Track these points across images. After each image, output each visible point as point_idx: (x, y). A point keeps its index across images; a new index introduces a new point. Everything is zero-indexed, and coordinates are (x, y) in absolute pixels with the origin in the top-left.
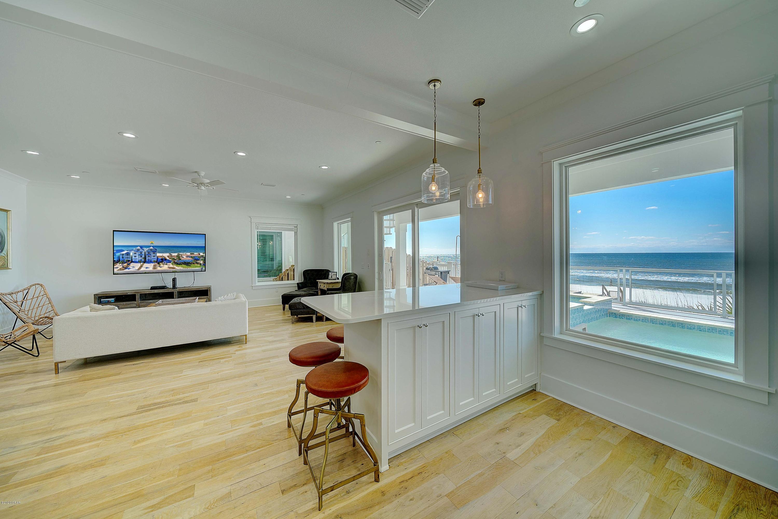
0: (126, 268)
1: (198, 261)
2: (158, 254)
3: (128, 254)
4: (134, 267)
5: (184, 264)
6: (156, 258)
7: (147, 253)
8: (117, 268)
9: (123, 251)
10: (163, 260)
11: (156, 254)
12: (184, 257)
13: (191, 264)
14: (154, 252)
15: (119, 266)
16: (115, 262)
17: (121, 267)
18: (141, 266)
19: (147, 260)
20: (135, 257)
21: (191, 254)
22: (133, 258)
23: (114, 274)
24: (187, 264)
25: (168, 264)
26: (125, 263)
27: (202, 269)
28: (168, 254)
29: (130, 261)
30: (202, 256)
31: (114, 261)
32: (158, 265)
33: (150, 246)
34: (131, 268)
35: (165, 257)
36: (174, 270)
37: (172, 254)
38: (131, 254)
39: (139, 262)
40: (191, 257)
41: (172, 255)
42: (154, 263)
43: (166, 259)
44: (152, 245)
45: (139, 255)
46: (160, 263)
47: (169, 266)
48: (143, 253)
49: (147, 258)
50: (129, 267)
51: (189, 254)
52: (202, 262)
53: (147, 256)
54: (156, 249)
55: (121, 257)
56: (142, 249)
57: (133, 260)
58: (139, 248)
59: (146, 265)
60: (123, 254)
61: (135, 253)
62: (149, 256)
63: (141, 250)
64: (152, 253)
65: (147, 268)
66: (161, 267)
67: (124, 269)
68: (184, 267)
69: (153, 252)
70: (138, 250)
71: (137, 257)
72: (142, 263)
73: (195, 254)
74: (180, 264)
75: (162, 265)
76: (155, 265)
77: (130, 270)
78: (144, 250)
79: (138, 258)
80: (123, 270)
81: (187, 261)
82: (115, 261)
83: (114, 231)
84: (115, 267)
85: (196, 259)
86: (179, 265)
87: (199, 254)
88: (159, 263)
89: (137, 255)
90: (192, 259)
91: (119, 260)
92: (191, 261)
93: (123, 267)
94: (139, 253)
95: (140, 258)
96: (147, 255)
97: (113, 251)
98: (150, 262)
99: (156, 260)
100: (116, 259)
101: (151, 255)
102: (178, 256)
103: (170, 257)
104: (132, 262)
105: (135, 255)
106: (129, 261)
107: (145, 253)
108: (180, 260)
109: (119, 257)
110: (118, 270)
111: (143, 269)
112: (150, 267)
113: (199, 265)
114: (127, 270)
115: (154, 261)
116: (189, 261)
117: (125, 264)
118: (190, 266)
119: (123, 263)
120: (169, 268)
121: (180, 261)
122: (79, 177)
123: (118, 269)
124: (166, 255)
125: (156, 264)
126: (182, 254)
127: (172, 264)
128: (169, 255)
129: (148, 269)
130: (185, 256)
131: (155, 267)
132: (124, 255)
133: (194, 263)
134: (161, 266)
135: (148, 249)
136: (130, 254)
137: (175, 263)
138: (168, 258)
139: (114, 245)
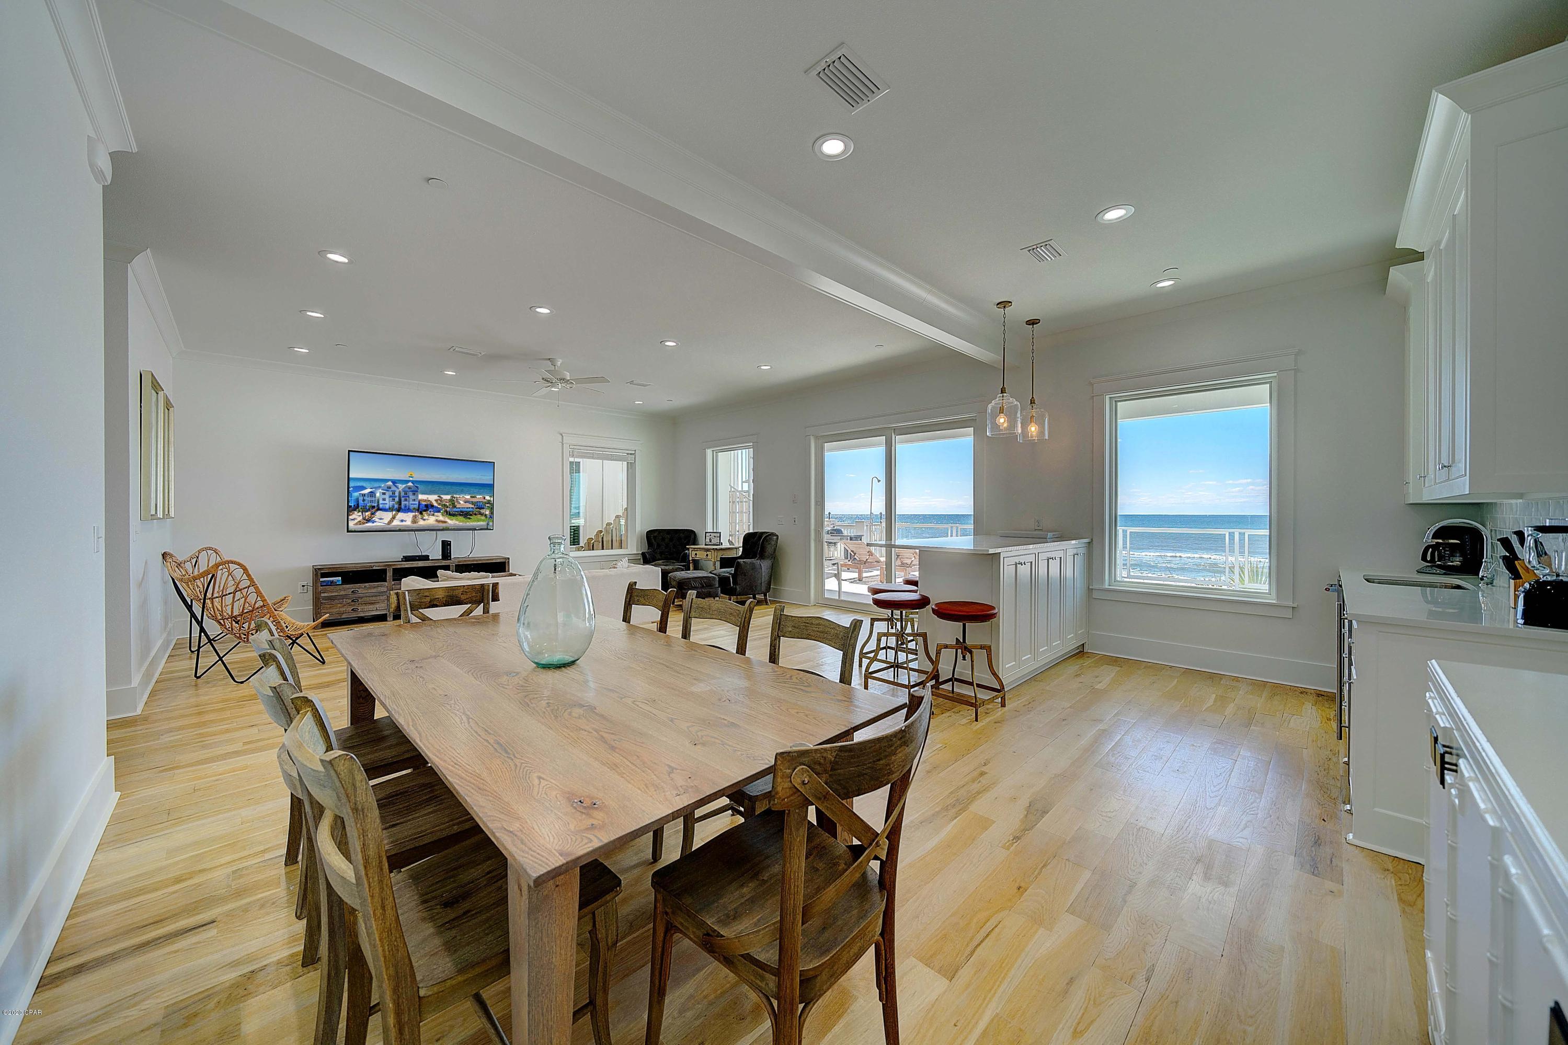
0: (368, 521)
1: (482, 511)
2: (421, 497)
3: (372, 494)
4: (381, 519)
5: (460, 515)
6: (417, 503)
7: (403, 494)
8: (354, 519)
9: (364, 488)
10: (427, 508)
11: (417, 496)
12: (462, 502)
13: (471, 515)
14: (415, 492)
15: (357, 516)
16: (350, 509)
17: (361, 517)
18: (394, 518)
19: (403, 506)
20: (384, 500)
21: (471, 497)
22: (381, 502)
23: (348, 531)
24: (466, 514)
25: (436, 514)
26: (367, 512)
27: (488, 524)
28: (436, 497)
29: (376, 508)
30: (489, 502)
31: (349, 507)
32: (420, 516)
33: (408, 481)
34: (377, 520)
35: (431, 502)
36: (444, 525)
37: (442, 496)
38: (378, 495)
39: (390, 509)
40: (472, 503)
41: (441, 498)
42: (412, 512)
43: (432, 506)
44: (411, 479)
45: (390, 497)
46: (424, 513)
47: (437, 518)
48: (397, 494)
49: (403, 503)
50: (374, 519)
51: (468, 497)
52: (487, 512)
53: (403, 499)
54: (417, 487)
55: (361, 498)
56: (396, 486)
57: (381, 506)
58: (390, 483)
59: (401, 515)
60: (364, 495)
61: (384, 494)
62: (406, 500)
63: (393, 488)
64: (411, 493)
65: (402, 521)
66: (424, 520)
67: (365, 521)
68: (460, 521)
69: (412, 491)
70: (389, 488)
71: (387, 501)
72: (394, 512)
73: (478, 497)
74: (454, 515)
75: (426, 517)
76: (415, 517)
77: (375, 524)
78: (398, 488)
79: (388, 503)
80: (364, 523)
81: (466, 509)
82: (351, 506)
83: (349, 451)
84: (350, 517)
85: (480, 507)
86: (452, 517)
87: (484, 498)
88: (421, 513)
89: (387, 497)
90: (473, 506)
91: (358, 504)
92: (471, 509)
93: (364, 519)
94: (391, 493)
95: (392, 503)
96: (403, 497)
97: (348, 488)
98: (408, 510)
99: (416, 506)
100: (352, 504)
101: (408, 497)
102: (451, 500)
103: (439, 502)
104: (379, 509)
105: (384, 496)
106: (373, 507)
107: (400, 493)
108: (455, 507)
109: (357, 500)
110: (356, 524)
111: (396, 523)
112: (406, 519)
113: (483, 518)
114: (370, 524)
115: (414, 509)
116: (469, 510)
117: (367, 514)
118: (470, 518)
119: (365, 510)
120: (437, 521)
121: (455, 509)
122: (308, 349)
123: (356, 521)
124: (433, 498)
125: (416, 514)
126: (458, 496)
127: (443, 515)
128: (438, 498)
129: (404, 523)
130: (463, 500)
131: (414, 521)
132: (366, 495)
133: (475, 514)
134: (424, 518)
135: (404, 486)
136: (375, 495)
137: (446, 511)
138: (435, 504)
139: (350, 476)
